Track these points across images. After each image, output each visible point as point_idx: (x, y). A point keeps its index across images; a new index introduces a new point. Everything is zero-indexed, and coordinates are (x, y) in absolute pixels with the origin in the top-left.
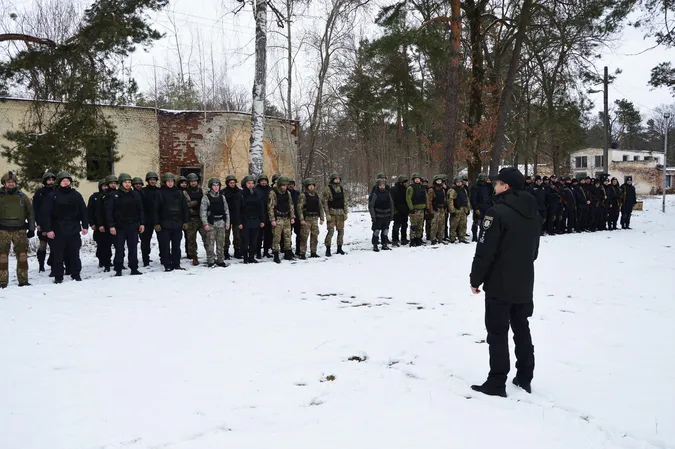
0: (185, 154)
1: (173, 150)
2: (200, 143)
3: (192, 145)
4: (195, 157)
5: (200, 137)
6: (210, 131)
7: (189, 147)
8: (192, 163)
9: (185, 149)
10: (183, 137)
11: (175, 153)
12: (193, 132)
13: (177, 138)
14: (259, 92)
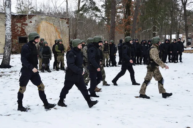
0: (20, 32)
1: (15, 30)
2: (27, 27)
3: (24, 28)
4: (25, 33)
5: (27, 25)
6: (31, 22)
7: (22, 29)
8: (24, 35)
9: (20, 29)
10: (19, 25)
11: (16, 31)
12: (24, 23)
13: (17, 25)
14: (7, 4)
